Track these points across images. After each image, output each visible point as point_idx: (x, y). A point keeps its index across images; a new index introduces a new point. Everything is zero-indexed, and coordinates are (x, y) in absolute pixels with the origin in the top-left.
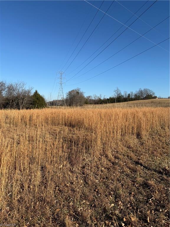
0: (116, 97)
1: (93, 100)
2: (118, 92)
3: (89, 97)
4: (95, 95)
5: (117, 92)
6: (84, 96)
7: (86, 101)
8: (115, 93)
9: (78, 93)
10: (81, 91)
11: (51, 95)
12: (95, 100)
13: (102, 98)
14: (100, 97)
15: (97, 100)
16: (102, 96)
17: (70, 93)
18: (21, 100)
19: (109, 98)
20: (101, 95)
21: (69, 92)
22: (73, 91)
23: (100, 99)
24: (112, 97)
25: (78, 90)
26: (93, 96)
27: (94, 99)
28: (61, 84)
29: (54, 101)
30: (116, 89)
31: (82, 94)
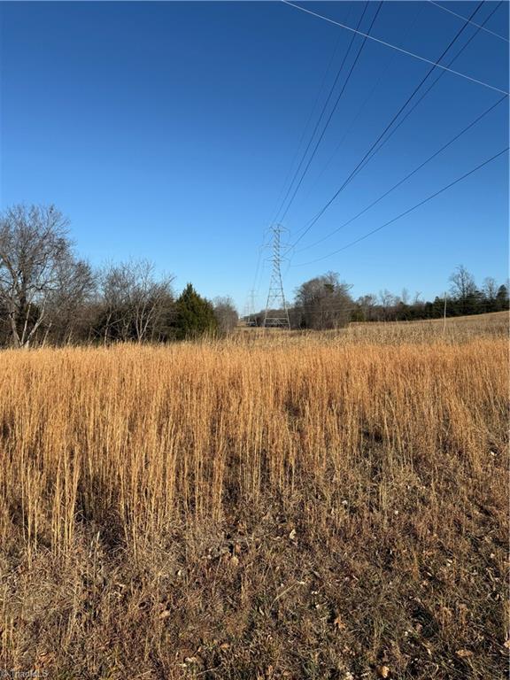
0: (458, 298)
1: (378, 308)
2: (463, 280)
3: (368, 298)
4: (386, 292)
5: (460, 282)
6: (348, 298)
7: (358, 311)
8: (453, 283)
9: (329, 287)
10: (341, 280)
11: (252, 296)
12: (384, 310)
13: (410, 302)
14: (402, 301)
15: (391, 308)
16: (409, 294)
17: (306, 288)
18: (140, 314)
19: (432, 301)
20: (405, 293)
21: (304, 286)
22: (315, 281)
23: (401, 303)
24: (442, 297)
25: (331, 278)
26: (378, 295)
27: (381, 304)
28: (277, 262)
29: (262, 313)
30: (457, 272)
31: (341, 290)
